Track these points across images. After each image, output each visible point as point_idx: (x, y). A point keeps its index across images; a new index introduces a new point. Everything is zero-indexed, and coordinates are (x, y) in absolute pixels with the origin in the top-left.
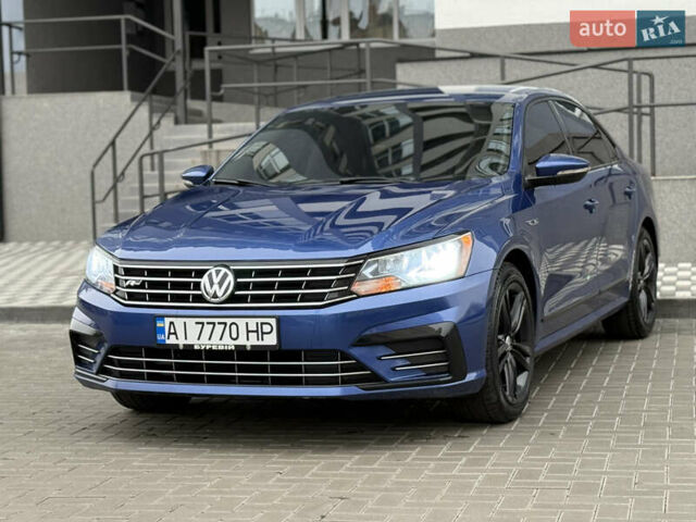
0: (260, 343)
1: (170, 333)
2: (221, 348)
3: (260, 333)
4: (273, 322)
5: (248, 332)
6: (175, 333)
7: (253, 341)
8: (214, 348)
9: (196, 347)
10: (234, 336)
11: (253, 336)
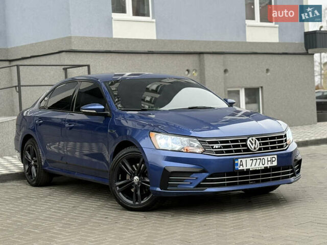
0: (272, 165)
1: (240, 165)
2: (260, 168)
3: (272, 161)
4: (276, 156)
5: (268, 161)
6: (242, 165)
7: (270, 165)
8: (257, 169)
9: (251, 169)
10: (263, 163)
11: (269, 162)
